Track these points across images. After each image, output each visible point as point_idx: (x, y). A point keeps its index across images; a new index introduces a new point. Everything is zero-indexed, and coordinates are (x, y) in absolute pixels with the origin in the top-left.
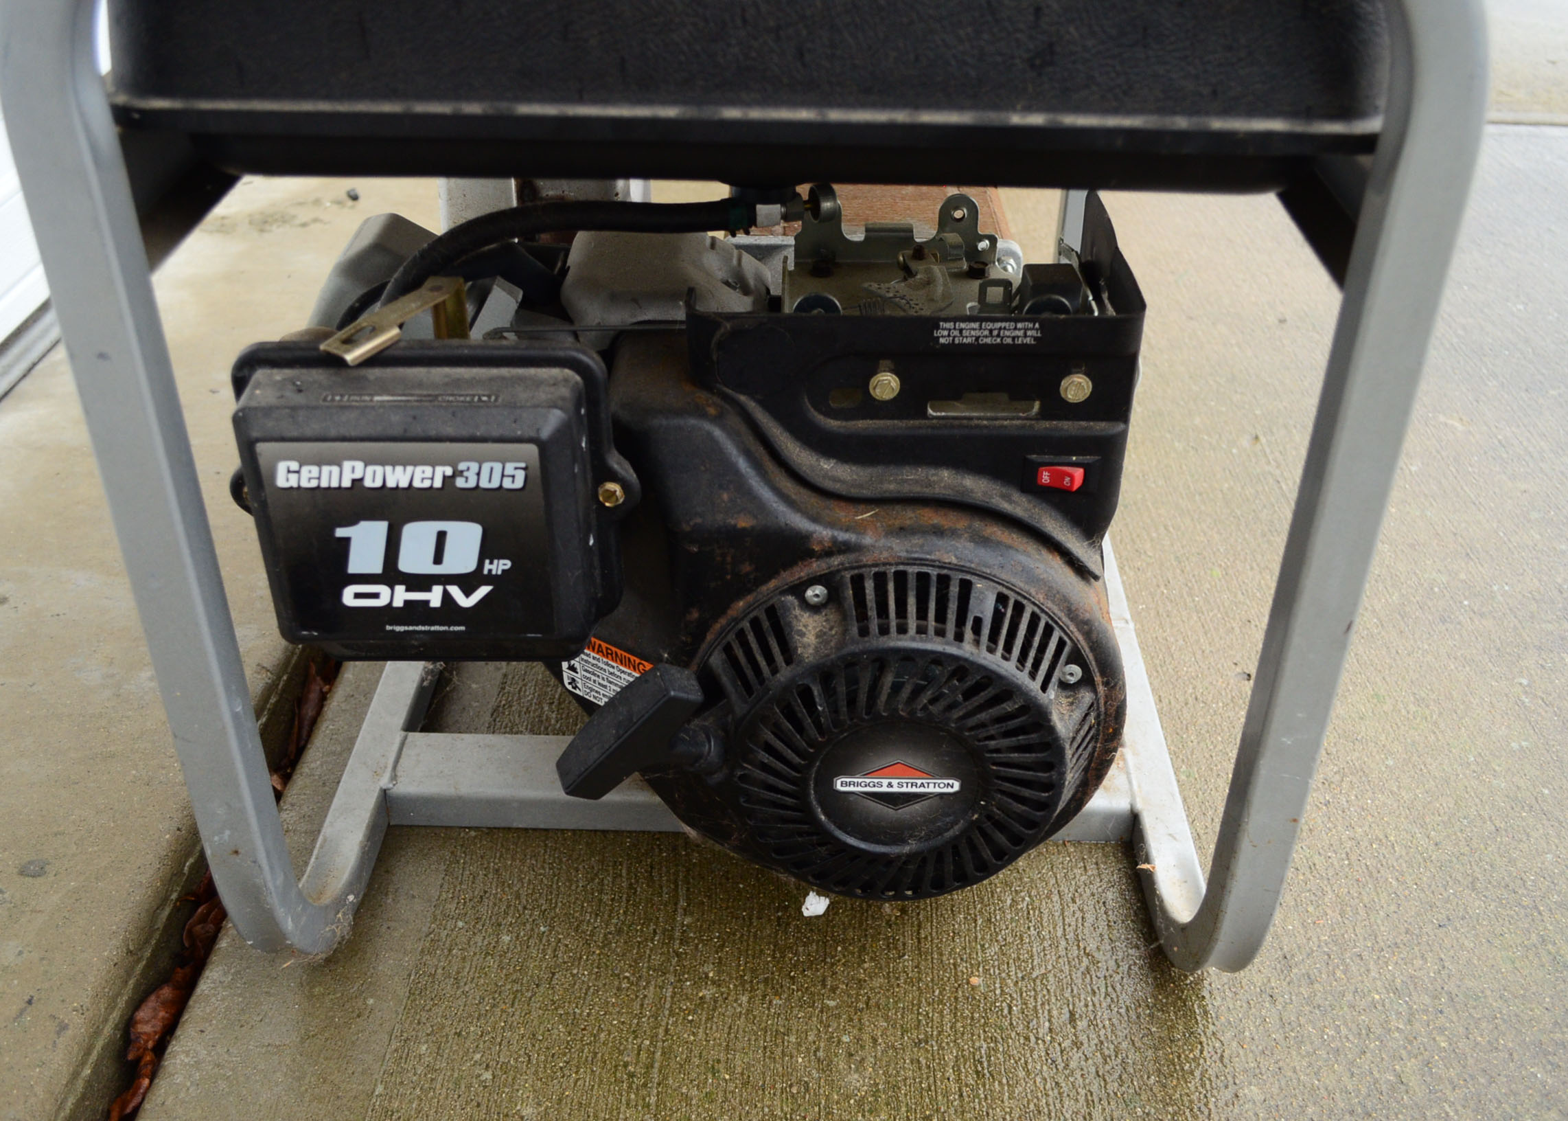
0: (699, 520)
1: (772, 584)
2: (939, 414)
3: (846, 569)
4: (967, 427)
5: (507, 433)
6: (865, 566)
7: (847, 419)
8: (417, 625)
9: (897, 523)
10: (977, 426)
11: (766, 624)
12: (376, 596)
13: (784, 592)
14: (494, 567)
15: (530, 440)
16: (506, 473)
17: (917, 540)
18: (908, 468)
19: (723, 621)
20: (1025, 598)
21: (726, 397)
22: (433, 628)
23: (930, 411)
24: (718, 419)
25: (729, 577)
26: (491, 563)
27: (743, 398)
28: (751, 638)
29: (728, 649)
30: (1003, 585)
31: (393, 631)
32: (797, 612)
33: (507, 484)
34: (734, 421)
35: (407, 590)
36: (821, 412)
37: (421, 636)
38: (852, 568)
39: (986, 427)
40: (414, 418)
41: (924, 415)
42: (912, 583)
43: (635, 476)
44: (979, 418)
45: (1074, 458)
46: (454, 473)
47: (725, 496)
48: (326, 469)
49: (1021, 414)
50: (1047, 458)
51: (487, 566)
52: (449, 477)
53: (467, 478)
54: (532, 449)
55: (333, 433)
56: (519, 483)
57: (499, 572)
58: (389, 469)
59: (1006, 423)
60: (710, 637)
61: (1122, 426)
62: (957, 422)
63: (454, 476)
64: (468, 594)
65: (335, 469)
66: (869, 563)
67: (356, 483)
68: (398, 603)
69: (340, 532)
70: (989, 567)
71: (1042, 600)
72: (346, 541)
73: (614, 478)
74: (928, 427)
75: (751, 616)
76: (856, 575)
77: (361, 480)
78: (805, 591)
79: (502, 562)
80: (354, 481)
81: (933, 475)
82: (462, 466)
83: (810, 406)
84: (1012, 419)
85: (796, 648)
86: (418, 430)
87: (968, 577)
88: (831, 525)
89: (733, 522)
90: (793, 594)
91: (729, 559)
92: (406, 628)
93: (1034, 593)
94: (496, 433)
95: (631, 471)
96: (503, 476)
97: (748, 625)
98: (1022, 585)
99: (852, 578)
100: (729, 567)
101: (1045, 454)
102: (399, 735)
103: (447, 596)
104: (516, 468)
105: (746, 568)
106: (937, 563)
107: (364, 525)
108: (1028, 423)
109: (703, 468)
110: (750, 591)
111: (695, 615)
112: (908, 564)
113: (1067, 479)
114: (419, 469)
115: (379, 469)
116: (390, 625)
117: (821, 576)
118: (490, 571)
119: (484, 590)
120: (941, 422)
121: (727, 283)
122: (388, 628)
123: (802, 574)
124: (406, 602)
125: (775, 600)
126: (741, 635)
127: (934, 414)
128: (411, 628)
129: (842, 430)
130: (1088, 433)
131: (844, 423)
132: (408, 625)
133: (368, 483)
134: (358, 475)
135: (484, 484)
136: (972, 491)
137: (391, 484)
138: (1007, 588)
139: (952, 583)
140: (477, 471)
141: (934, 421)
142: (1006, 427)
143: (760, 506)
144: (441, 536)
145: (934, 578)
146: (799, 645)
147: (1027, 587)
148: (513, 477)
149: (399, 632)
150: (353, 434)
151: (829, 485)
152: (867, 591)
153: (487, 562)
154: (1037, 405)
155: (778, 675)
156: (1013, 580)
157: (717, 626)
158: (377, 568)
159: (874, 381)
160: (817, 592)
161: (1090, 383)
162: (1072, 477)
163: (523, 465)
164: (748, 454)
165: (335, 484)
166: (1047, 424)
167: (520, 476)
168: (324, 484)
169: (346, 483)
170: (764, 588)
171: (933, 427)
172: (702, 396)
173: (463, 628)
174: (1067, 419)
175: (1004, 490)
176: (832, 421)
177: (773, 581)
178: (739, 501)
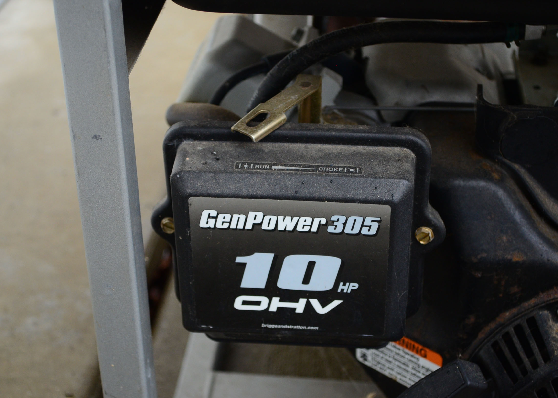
0: (484, 255)
1: (533, 301)
5: (370, 197)
8: (284, 325)
11: (528, 331)
12: (258, 303)
13: (542, 308)
14: (345, 288)
15: (386, 202)
16: (365, 224)
19: (492, 325)
21: (504, 165)
22: (295, 327)
24: (500, 182)
25: (501, 295)
26: (344, 285)
27: (517, 166)
28: (515, 340)
29: (495, 345)
31: (266, 328)
32: (551, 323)
33: (365, 231)
34: (511, 184)
35: (281, 301)
37: (286, 332)
40: (303, 183)
43: (443, 222)
46: (327, 222)
47: (505, 238)
48: (235, 217)
51: (341, 286)
52: (323, 225)
53: (336, 226)
54: (387, 209)
55: (244, 192)
56: (373, 231)
57: (349, 291)
58: (281, 218)
60: (481, 336)
63: (327, 225)
64: (324, 305)
65: (243, 217)
67: (255, 226)
68: (273, 309)
69: (239, 260)
72: (244, 265)
73: (428, 224)
75: (516, 323)
77: (261, 224)
78: (557, 308)
79: (352, 284)
80: (254, 225)
82: (334, 218)
85: (553, 351)
86: (305, 192)
89: (509, 257)
90: (548, 310)
91: (503, 283)
92: (276, 326)
94: (362, 196)
95: (440, 219)
96: (362, 226)
97: (512, 329)
100: (502, 288)
103: (309, 306)
104: (372, 221)
105: (515, 289)
107: (257, 256)
109: (489, 217)
110: (515, 306)
111: (472, 319)
114: (302, 219)
115: (274, 218)
116: (265, 324)
118: (343, 290)
119: (336, 303)
121: (478, 70)
122: (263, 325)
124: (279, 309)
125: (534, 313)
126: (507, 337)
128: (279, 326)
132: (278, 324)
133: (264, 227)
134: (258, 221)
135: (348, 230)
137: (281, 227)
140: (344, 222)
143: (531, 247)
144: (311, 265)
146: (555, 348)
148: (370, 227)
149: (271, 329)
150: (259, 193)
153: (341, 284)
155: (539, 369)
157: (487, 329)
158: (262, 285)
163: (378, 219)
164: (521, 207)
165: (240, 226)
167: (375, 226)
168: (233, 226)
169: (249, 226)
170: (526, 304)
172: (487, 164)
173: (317, 328)
177: (533, 299)
178: (514, 242)
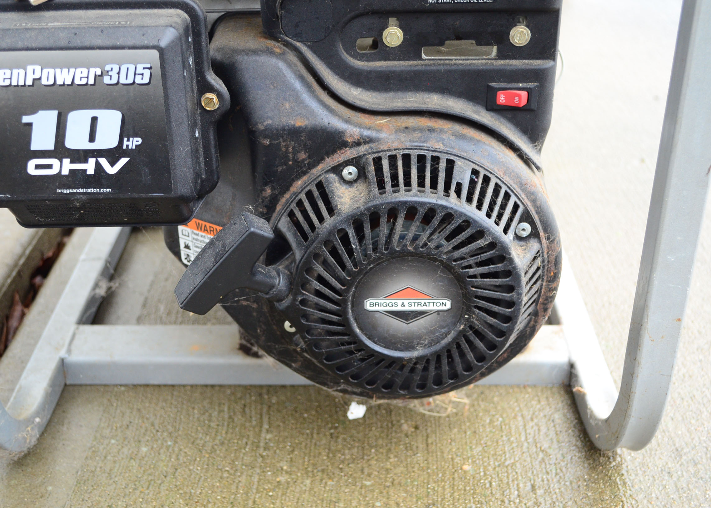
0: (270, 122)
1: (321, 167)
2: (430, 58)
3: (369, 154)
4: (449, 64)
5: (138, 43)
6: (382, 151)
7: (368, 61)
8: (78, 189)
9: (404, 125)
10: (455, 64)
11: (316, 193)
12: (50, 167)
13: (328, 172)
14: (130, 143)
15: (153, 47)
16: (137, 72)
17: (417, 135)
18: (410, 93)
19: (287, 196)
20: (491, 173)
21: (287, 44)
22: (89, 191)
23: (423, 56)
24: (281, 56)
25: (291, 163)
26: (128, 140)
27: (298, 44)
28: (307, 204)
29: (291, 215)
30: (476, 164)
31: (62, 193)
32: (337, 184)
33: (139, 80)
34: (292, 57)
35: (71, 162)
36: (351, 56)
37: (81, 196)
38: (374, 153)
39: (461, 64)
40: (75, 34)
41: (420, 59)
42: (414, 161)
43: (226, 89)
44: (456, 60)
45: (521, 85)
46: (102, 72)
47: (287, 105)
48: (15, 72)
49: (484, 57)
50: (503, 85)
51: (125, 143)
52: (99, 76)
53: (111, 76)
54: (155, 54)
55: (20, 45)
56: (146, 80)
57: (134, 147)
58: (58, 71)
59: (474, 62)
60: (279, 208)
61: (550, 63)
62: (442, 62)
63: (101, 75)
64: (112, 164)
65: (22, 72)
66: (385, 149)
67: (35, 81)
68: (65, 172)
69: (26, 119)
70: (466, 152)
71: (502, 176)
72: (30, 125)
73: (211, 89)
74: (422, 65)
75: (307, 190)
76: (377, 158)
77: (40, 79)
78: (342, 171)
79: (135, 139)
80: (34, 80)
81: (427, 98)
82: (108, 68)
83: (343, 51)
84: (479, 59)
85: (337, 205)
86: (78, 42)
87: (452, 158)
88: (359, 126)
89: (292, 123)
90: (334, 172)
91: (290, 149)
92: (71, 191)
93: (496, 171)
94: (130, 43)
95: (224, 85)
96: (135, 74)
97: (304, 196)
98: (488, 165)
99: (374, 159)
100: (291, 155)
101: (501, 82)
102: (73, 327)
103: (98, 166)
104: (144, 68)
105: (302, 156)
106: (431, 149)
107: (42, 114)
108: (489, 61)
109: (272, 87)
110: (305, 173)
111: (268, 191)
112: (411, 149)
113: (517, 98)
114: (79, 70)
115: (52, 71)
116: (60, 189)
117: (352, 159)
118: (127, 146)
119: (123, 161)
120: (432, 62)
122: (59, 191)
123: (340, 159)
124: (71, 171)
125: (322, 177)
126: (300, 204)
127: (427, 58)
128: (74, 191)
129: (365, 68)
130: (530, 67)
131: (366, 64)
132: (72, 188)
133: (44, 82)
134: (37, 76)
135: (123, 81)
136: (453, 107)
137: (59, 82)
138: (478, 165)
139: (441, 161)
140: (118, 71)
141: (427, 61)
142: (474, 64)
143: (312, 113)
144: (94, 120)
145: (429, 158)
146: (338, 203)
147: (492, 167)
148: (142, 74)
149: (66, 194)
150: (34, 45)
151: (358, 103)
152: (384, 167)
153: (125, 139)
154: (495, 48)
155: (325, 224)
156: (482, 161)
157: (283, 200)
158: (50, 145)
159: (385, 33)
160: (350, 171)
161: (529, 32)
162: (519, 96)
163: (149, 66)
164: (301, 78)
165: (21, 83)
166: (502, 62)
167: (147, 73)
168: (14, 83)
169: (29, 82)
170: (314, 170)
171: (426, 65)
172: (271, 43)
173: (109, 190)
174: (515, 59)
175: (475, 108)
176: (358, 62)
177: (321, 165)
178: (296, 108)
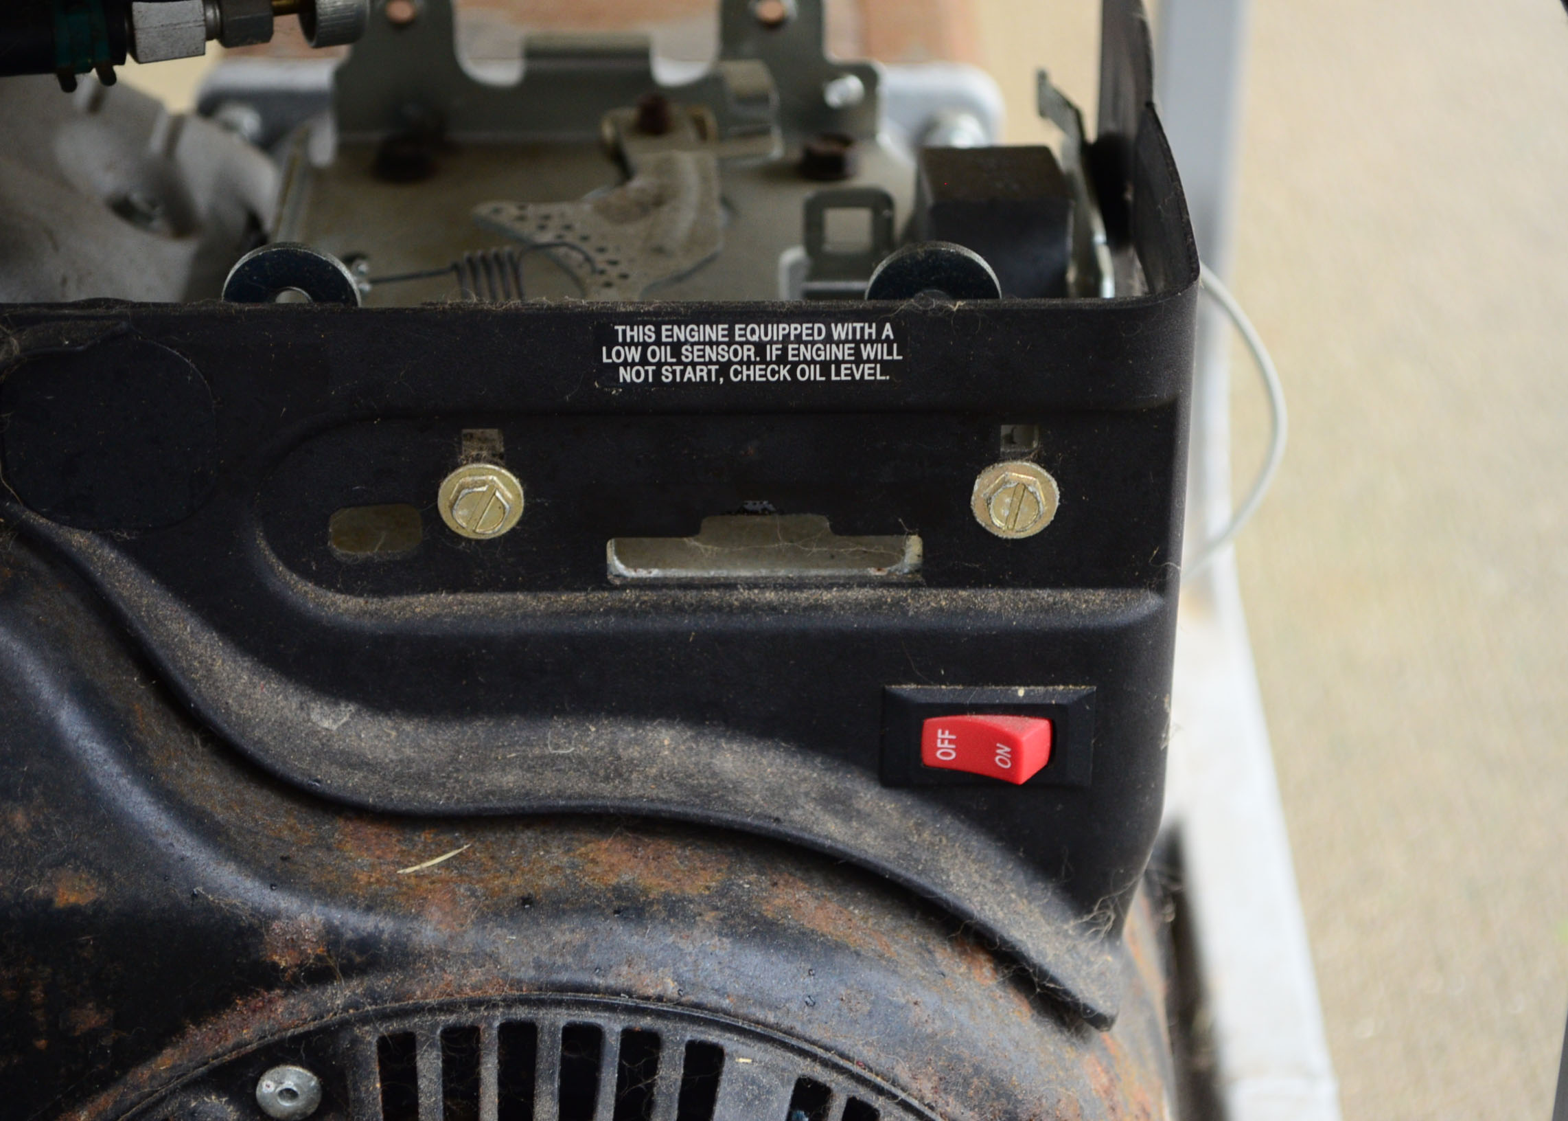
1: (166, 1061)
2: (642, 573)
3: (365, 1020)
4: (719, 609)
6: (418, 1010)
7: (381, 591)
9: (517, 885)
10: (746, 607)
13: (198, 1085)
17: (567, 934)
18: (559, 724)
20: (880, 1091)
21: (25, 537)
23: (617, 566)
25: (42, 1044)
27: (78, 539)
30: (814, 1057)
36: (306, 574)
38: (385, 1016)
39: (772, 609)
41: (598, 577)
42: (550, 1055)
44: (752, 584)
45: (1021, 692)
47: (20, 819)
49: (873, 572)
50: (946, 692)
59: (826, 596)
61: (1150, 602)
62: (691, 596)
66: (432, 1001)
70: (775, 1008)
71: (929, 1097)
74: (608, 612)
76: (393, 1036)
78: (255, 1082)
81: (630, 743)
83: (273, 559)
84: (846, 584)
87: (713, 1036)
88: (326, 893)
89: (41, 892)
90: (221, 1090)
91: (38, 994)
93: (903, 1074)
98: (868, 1055)
99: (383, 1043)
100: (40, 1016)
101: (942, 681)
105: (89, 1018)
106: (624, 1000)
108: (889, 595)
110: (106, 1082)
112: (540, 1003)
113: (1003, 751)
117: (296, 1039)
120: (649, 596)
123: (246, 1034)
125: (171, 1107)
127: (630, 573)
129: (367, 623)
130: (1054, 621)
131: (374, 604)
136: (737, 788)
138: (825, 1063)
139: (665, 1054)
141: (629, 594)
142: (826, 608)
145: (613, 1042)
147: (884, 1062)
151: (333, 779)
152: (423, 1084)
154: (914, 547)
156: (843, 1044)
159: (449, 487)
160: (289, 1084)
161: (1054, 484)
162: (1013, 743)
166: (943, 598)
170: (143, 1073)
171: (624, 611)
174: (1001, 584)
175: (831, 781)
176: (339, 598)
177: (168, 1052)
178: (58, 832)
